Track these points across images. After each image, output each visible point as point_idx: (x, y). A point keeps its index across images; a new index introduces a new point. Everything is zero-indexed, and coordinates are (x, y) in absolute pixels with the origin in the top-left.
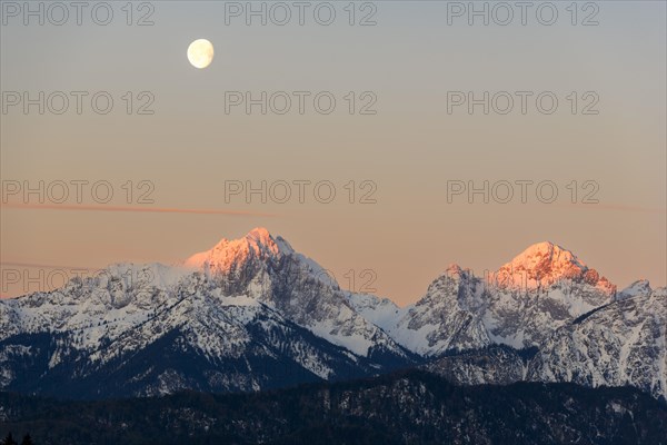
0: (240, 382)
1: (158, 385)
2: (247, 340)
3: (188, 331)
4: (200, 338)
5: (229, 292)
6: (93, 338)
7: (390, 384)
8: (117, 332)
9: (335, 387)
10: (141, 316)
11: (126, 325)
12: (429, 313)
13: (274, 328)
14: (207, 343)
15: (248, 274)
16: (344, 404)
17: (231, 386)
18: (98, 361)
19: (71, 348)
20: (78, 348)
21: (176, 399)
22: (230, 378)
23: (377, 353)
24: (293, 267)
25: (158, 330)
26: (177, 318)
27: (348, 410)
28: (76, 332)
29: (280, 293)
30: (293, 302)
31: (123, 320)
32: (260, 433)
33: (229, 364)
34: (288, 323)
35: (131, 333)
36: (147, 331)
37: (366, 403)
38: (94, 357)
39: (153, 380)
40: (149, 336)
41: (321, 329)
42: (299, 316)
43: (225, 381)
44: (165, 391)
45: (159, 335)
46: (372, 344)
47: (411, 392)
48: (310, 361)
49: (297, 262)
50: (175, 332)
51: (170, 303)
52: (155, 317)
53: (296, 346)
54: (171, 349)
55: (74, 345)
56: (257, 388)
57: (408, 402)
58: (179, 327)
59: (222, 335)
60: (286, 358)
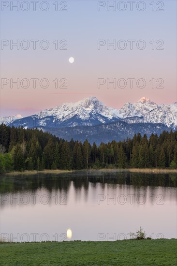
0: (88, 124)
2: (89, 116)
3: (78, 115)
5: (86, 108)
6: (61, 117)
7: (116, 124)
8: (65, 115)
9: (106, 125)
10: (70, 112)
11: (67, 114)
13: (94, 114)
14: (82, 117)
15: (89, 104)
16: (107, 128)
20: (58, 118)
21: (76, 127)
23: (114, 118)
26: (76, 113)
28: (58, 116)
29: (95, 108)
30: (98, 109)
31: (66, 113)
32: (92, 133)
33: (86, 121)
34: (97, 113)
36: (71, 115)
37: (111, 127)
38: (61, 120)
39: (72, 124)
40: (71, 116)
41: (103, 114)
42: (99, 112)
43: (85, 124)
44: (74, 126)
45: (73, 116)
47: (120, 125)
48: (101, 120)
49: (98, 102)
50: (76, 115)
51: (75, 110)
52: (72, 112)
53: (98, 117)
54: (75, 118)
56: (91, 125)
57: (119, 127)
59: (85, 115)
60: (97, 119)
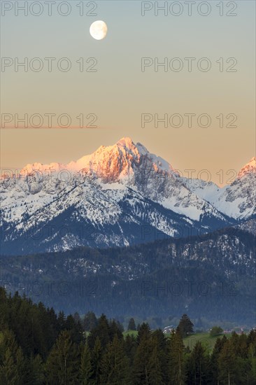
0: (116, 240)
1: (62, 244)
2: (120, 212)
3: (80, 208)
4: (88, 212)
5: (106, 181)
6: (17, 215)
7: (215, 239)
8: (33, 210)
9: (179, 242)
10: (49, 198)
11: (40, 205)
12: (240, 190)
13: (137, 203)
14: (93, 215)
15: (120, 168)
16: (185, 253)
17: (110, 243)
18: (21, 230)
19: (3, 221)
20: (8, 221)
21: (74, 253)
22: (109, 238)
23: (206, 218)
24: (149, 163)
25: (60, 207)
26: (72, 199)
27: (188, 257)
28: (7, 211)
29: (141, 181)
30: (149, 186)
31: (37, 202)
32: (130, 273)
33: (109, 229)
34: (146, 200)
35: (43, 210)
36: (53, 208)
37: (200, 252)
38: (19, 227)
39: (58, 241)
40: (55, 212)
41: (168, 203)
42: (153, 195)
43: (106, 240)
44: (66, 248)
45: (61, 211)
46: (202, 212)
47: (230, 244)
48: (162, 225)
49: (151, 160)
50: (72, 209)
51: (68, 189)
52: (58, 199)
53: (152, 215)
54: (69, 220)
55: (5, 219)
56: (127, 244)
57: (228, 250)
58: (74, 205)
59: (103, 209)
60: (146, 223)
